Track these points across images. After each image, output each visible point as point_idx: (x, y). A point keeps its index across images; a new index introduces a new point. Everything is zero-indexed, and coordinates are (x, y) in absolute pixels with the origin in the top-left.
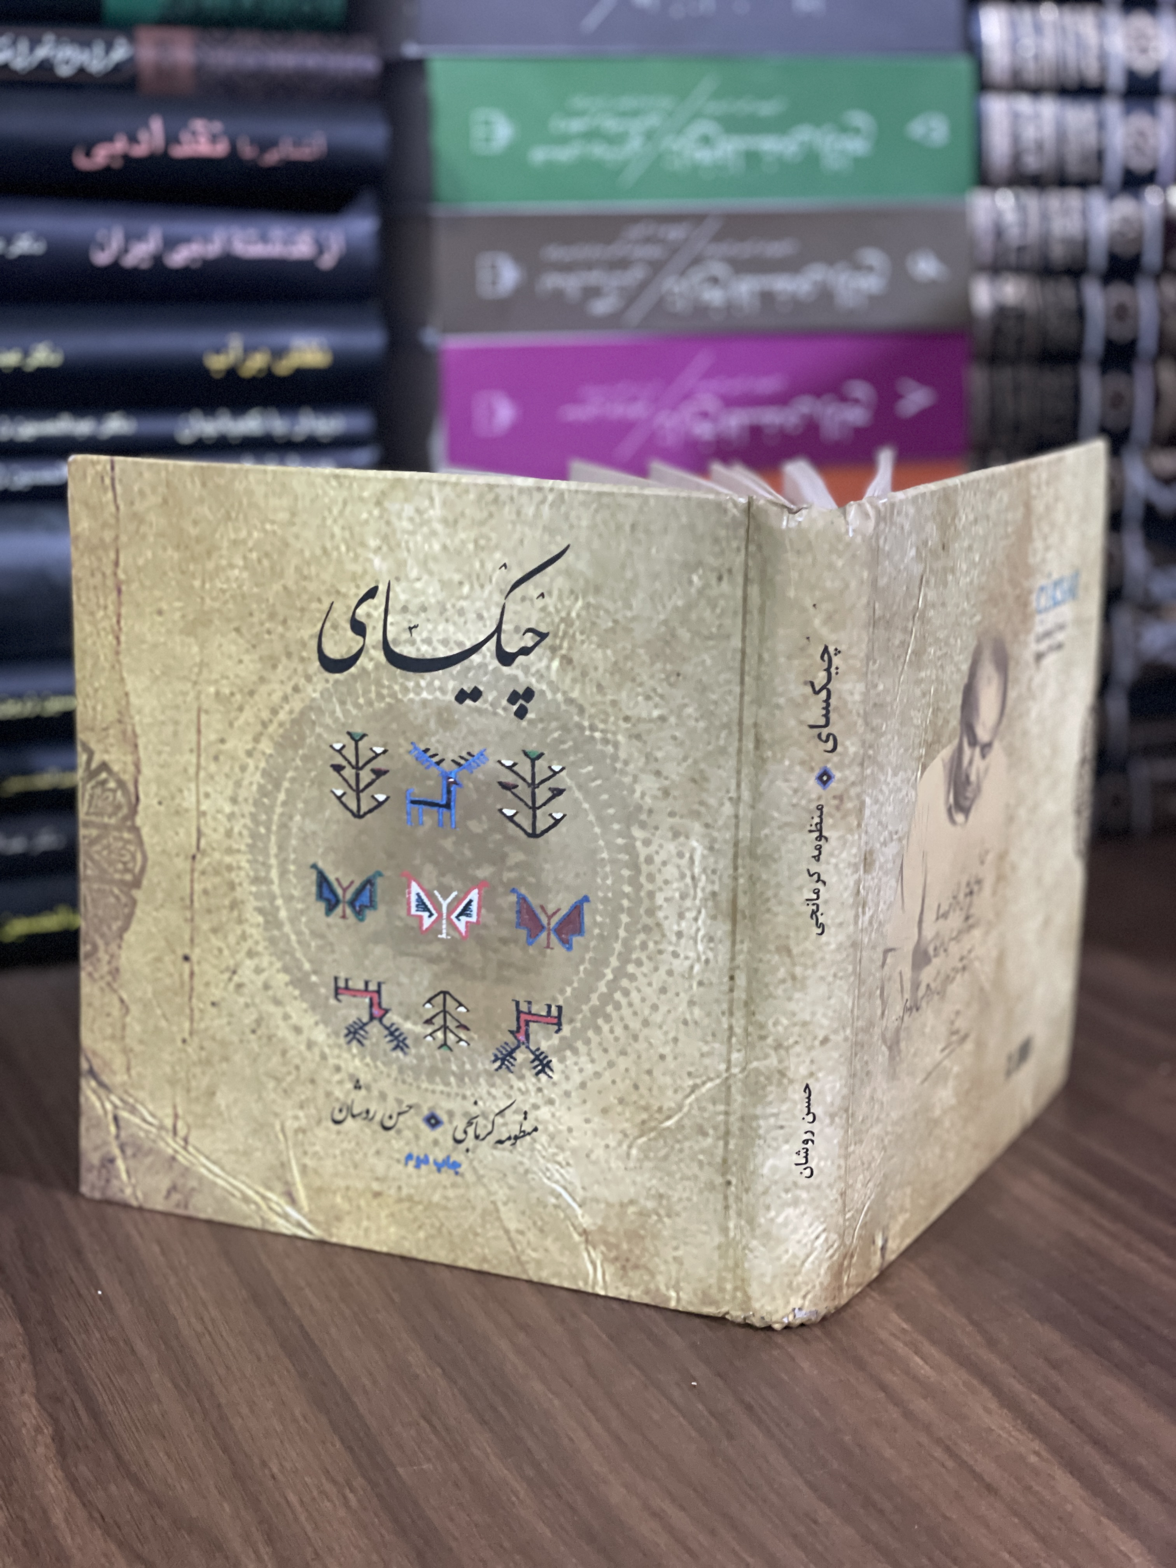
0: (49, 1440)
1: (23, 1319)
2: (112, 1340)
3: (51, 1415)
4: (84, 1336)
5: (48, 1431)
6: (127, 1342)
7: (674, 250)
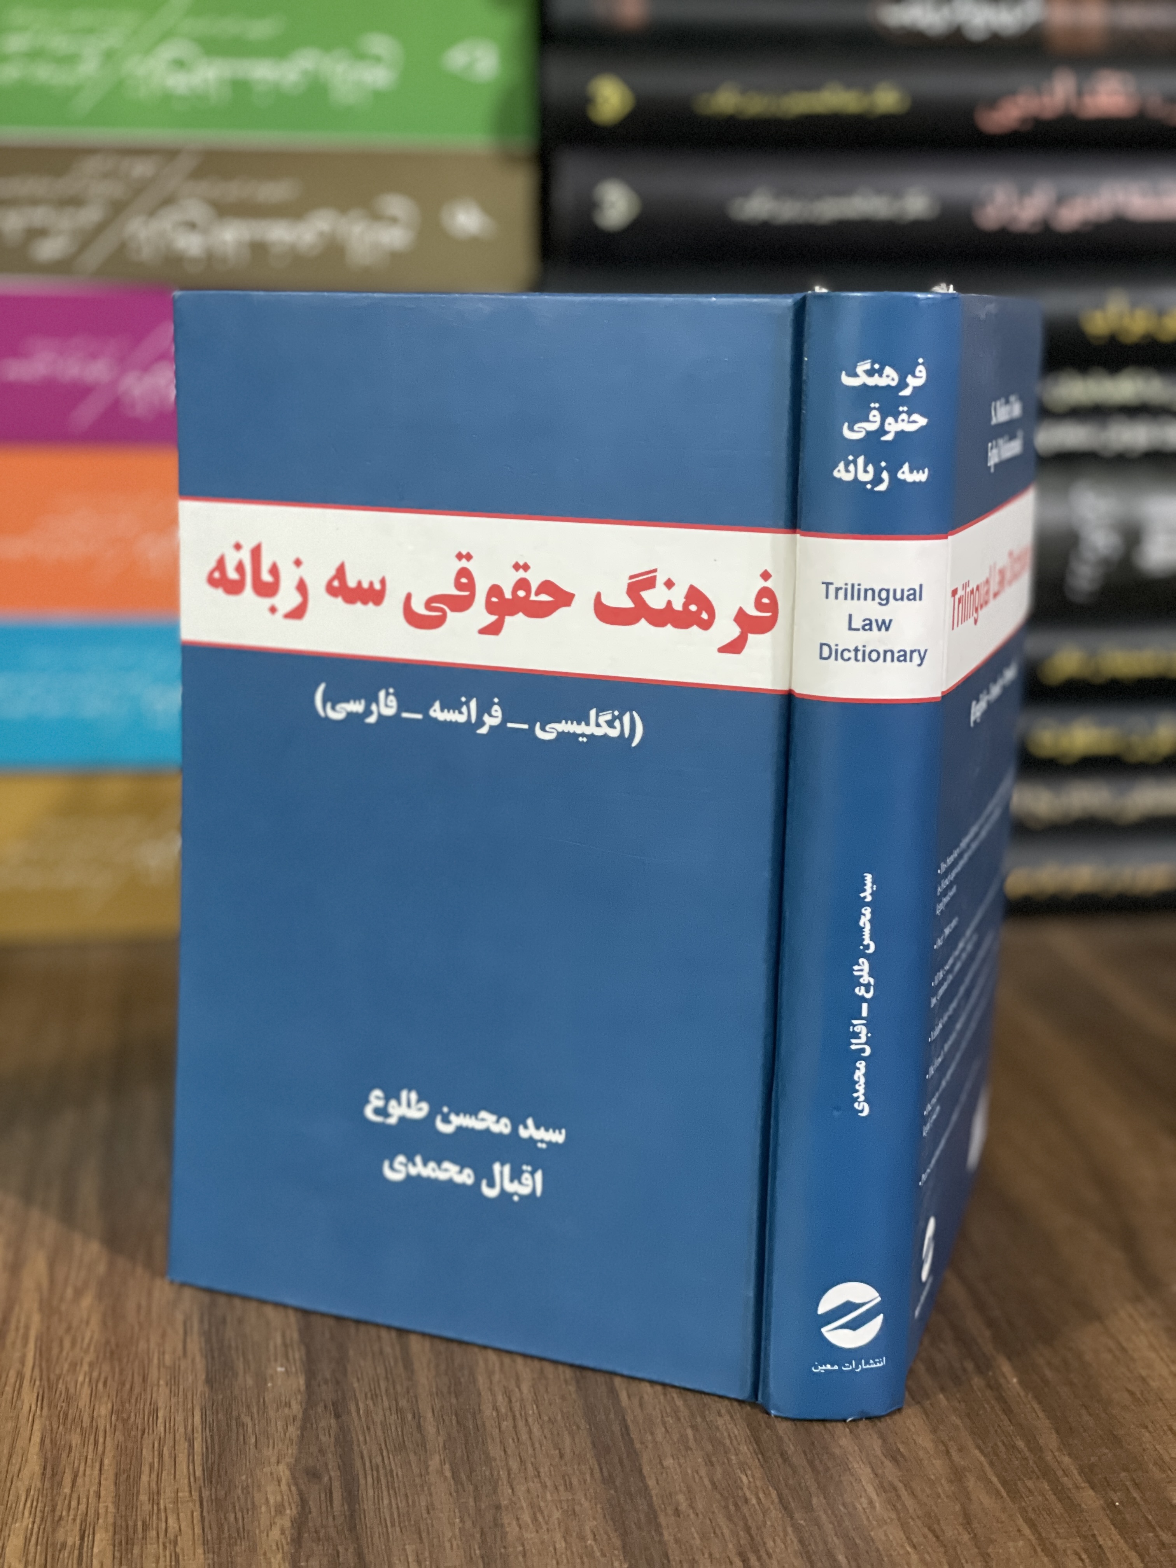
0: (287, 1524)
1: (311, 1374)
2: (399, 1411)
3: (301, 1493)
4: (370, 1402)
5: (290, 1512)
6: (417, 1416)
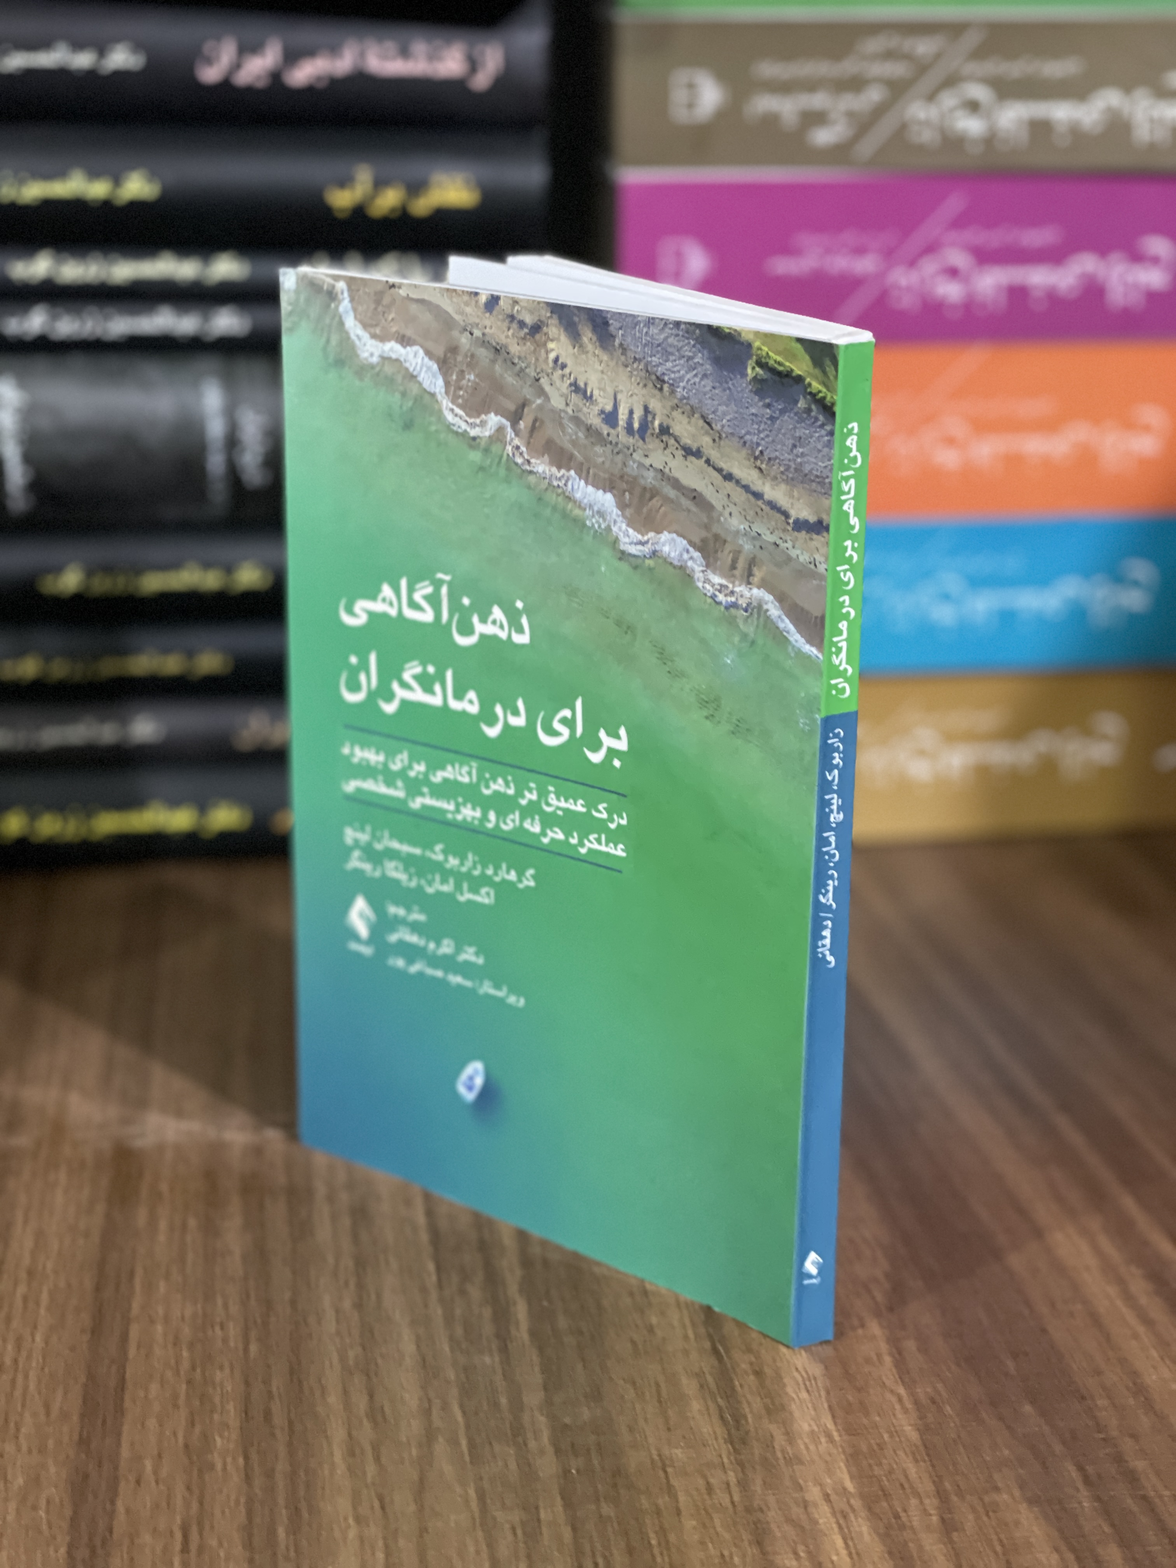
7: (922, 68)
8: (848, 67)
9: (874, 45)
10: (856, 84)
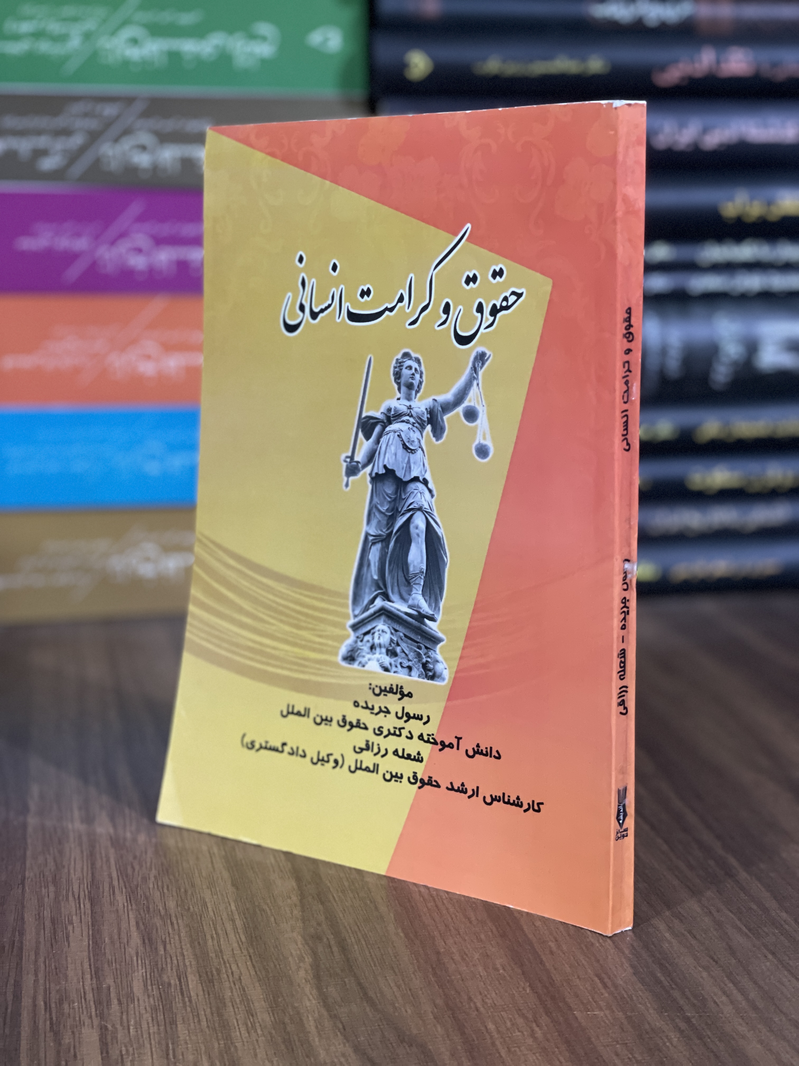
7: (109, 124)
8: (60, 122)
9: (77, 108)
10: (66, 132)
